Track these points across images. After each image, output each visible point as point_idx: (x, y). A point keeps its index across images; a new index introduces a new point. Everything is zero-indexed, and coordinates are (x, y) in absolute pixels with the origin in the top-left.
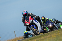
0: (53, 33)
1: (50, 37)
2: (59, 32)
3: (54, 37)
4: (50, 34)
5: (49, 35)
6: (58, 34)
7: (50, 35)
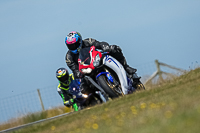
0: (89, 114)
1: (79, 127)
2: (106, 110)
3: (92, 129)
4: (79, 118)
5: (74, 120)
6: (102, 118)
7: (77, 121)
